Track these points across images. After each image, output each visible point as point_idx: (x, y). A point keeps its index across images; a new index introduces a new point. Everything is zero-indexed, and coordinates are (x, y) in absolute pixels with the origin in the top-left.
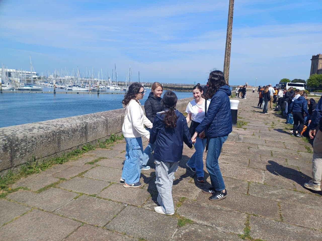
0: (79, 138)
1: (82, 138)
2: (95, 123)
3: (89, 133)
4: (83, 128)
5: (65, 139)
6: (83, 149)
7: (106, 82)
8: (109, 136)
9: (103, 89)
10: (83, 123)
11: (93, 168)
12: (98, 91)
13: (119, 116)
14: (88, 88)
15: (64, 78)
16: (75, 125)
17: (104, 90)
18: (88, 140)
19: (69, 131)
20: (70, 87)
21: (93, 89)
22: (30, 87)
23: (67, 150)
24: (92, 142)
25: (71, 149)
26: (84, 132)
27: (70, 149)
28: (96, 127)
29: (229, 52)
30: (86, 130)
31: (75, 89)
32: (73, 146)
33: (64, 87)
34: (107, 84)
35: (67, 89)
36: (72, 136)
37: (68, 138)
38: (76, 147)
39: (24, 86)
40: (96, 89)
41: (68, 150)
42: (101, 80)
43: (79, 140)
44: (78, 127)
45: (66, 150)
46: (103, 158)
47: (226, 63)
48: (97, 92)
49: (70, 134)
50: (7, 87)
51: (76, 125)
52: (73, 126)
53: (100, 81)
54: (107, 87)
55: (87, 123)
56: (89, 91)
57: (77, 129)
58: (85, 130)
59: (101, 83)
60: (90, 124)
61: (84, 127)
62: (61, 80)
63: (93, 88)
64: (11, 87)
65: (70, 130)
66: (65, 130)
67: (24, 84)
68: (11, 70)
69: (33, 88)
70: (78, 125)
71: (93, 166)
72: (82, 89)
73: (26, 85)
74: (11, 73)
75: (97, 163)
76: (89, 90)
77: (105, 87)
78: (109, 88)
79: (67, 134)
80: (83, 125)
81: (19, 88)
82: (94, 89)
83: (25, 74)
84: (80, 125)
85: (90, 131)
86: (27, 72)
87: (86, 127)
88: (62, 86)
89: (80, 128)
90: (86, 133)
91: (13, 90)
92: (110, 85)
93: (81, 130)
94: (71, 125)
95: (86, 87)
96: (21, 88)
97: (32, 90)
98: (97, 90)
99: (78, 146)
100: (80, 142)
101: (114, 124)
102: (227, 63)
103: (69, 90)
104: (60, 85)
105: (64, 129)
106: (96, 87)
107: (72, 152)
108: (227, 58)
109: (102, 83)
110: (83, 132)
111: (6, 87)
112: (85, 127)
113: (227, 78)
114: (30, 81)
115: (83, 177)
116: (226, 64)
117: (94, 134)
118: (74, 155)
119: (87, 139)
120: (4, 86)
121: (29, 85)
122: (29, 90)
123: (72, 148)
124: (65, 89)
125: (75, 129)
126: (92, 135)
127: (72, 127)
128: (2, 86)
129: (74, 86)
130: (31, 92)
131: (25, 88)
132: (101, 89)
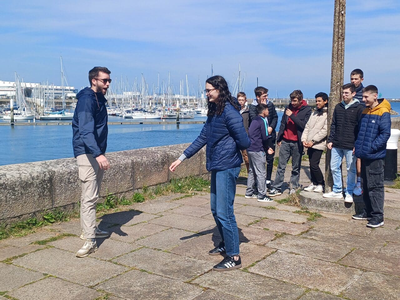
0: (36, 199)
1: (44, 199)
2: (71, 172)
3: (57, 191)
4: (44, 181)
5: (7, 199)
6: (45, 219)
7: (195, 100)
8: (102, 197)
9: (188, 116)
10: (45, 172)
11: (39, 250)
12: (178, 119)
13: (126, 161)
14: (160, 113)
15: (118, 96)
16: (28, 175)
17: (190, 117)
18: (55, 202)
19: (15, 185)
20: (128, 112)
21: (169, 116)
22: (61, 113)
23: (12, 218)
24: (65, 207)
25: (20, 218)
26: (47, 188)
27: (18, 216)
28: (74, 180)
29: (340, 31)
30: (52, 185)
31: (137, 116)
32: (24, 211)
33: (119, 112)
34: (197, 104)
35: (124, 116)
36: (22, 194)
37: (13, 197)
38: (30, 214)
39: (50, 113)
40: (175, 114)
41: (14, 219)
42: (185, 98)
43: (37, 203)
44: (33, 178)
45: (8, 218)
46: (69, 235)
47: (335, 53)
48: (175, 121)
49: (16, 191)
50: (21, 116)
51: (31, 175)
52: (23, 177)
53: (184, 100)
54: (196, 110)
55: (54, 171)
56: (163, 119)
57: (32, 183)
58: (49, 185)
59: (185, 104)
60: (61, 174)
61: (46, 179)
62: (114, 100)
63: (169, 114)
64: (30, 115)
65: (18, 184)
66: (6, 183)
67: (51, 110)
68: (33, 85)
69: (65, 115)
70: (35, 175)
71: (42, 246)
72: (151, 115)
73: (54, 110)
74: (33, 91)
75: (53, 243)
76: (162, 117)
77: (192, 111)
78: (200, 112)
79: (10, 191)
80: (45, 175)
81: (42, 116)
82: (172, 114)
83: (53, 91)
84: (37, 176)
85: (61, 187)
86: (55, 87)
87: (51, 180)
88: (115, 112)
89: (38, 181)
90: (51, 190)
91: (32, 120)
92: (202, 107)
93: (40, 184)
94: (20, 174)
95: (157, 112)
96: (46, 117)
97: (63, 119)
98: (176, 117)
99: (34, 213)
100: (39, 206)
101: (114, 175)
102: (338, 54)
103: (126, 118)
104: (112, 110)
105: (5, 181)
106: (175, 110)
107: (22, 223)
108: (337, 43)
109: (188, 103)
110: (44, 188)
111: (19, 116)
112: (48, 180)
113: (338, 83)
114: (61, 103)
115: (11, 263)
116: (336, 56)
117: (69, 193)
118: (24, 228)
119: (53, 202)
120: (17, 114)
121: (59, 110)
122: (59, 120)
123: (22, 215)
124: (120, 116)
125: (27, 182)
126: (65, 193)
127: (21, 178)
128: (14, 114)
129: (136, 110)
130: (61, 123)
131: (51, 116)
132: (185, 114)
